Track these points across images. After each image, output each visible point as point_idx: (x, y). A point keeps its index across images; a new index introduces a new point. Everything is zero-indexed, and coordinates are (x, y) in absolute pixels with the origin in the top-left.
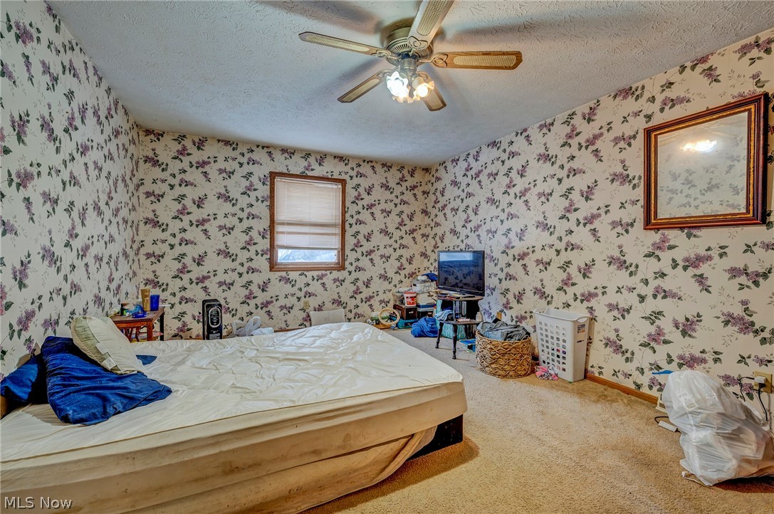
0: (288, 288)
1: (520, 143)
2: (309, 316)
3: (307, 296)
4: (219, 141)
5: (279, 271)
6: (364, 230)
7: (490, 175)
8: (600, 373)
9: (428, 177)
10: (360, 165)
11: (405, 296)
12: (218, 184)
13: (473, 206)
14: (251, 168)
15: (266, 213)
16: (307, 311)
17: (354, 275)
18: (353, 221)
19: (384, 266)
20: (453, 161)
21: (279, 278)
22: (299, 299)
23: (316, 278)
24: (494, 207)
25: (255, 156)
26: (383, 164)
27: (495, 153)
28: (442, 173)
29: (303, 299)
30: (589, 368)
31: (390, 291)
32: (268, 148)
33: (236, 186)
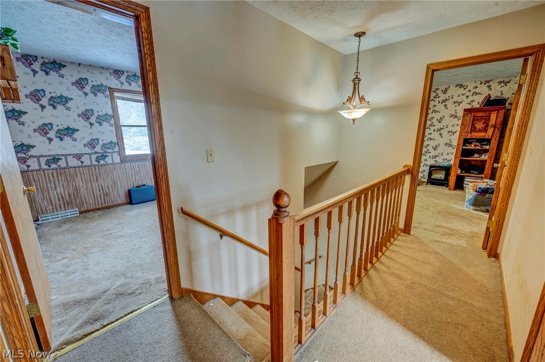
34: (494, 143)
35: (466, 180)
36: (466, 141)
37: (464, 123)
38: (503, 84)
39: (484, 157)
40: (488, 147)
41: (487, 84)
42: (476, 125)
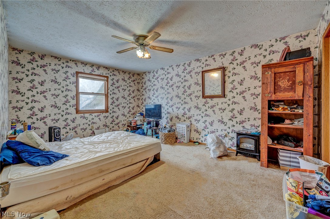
0: (84, 121)
1: (170, 70)
2: (93, 132)
3: (93, 124)
4: (52, 56)
5: (80, 114)
6: (116, 96)
7: (161, 79)
8: (193, 139)
9: (139, 77)
10: (114, 71)
11: (132, 122)
12: (51, 75)
13: (156, 89)
14: (67, 69)
15: (74, 89)
16: (93, 130)
17: (112, 114)
18: (111, 93)
19: (123, 110)
20: (148, 72)
21: (80, 117)
22: (89, 125)
23: (96, 116)
24: (163, 90)
25: (69, 64)
26: (123, 71)
27: (163, 72)
28: (144, 76)
29: (91, 125)
30: (191, 139)
31: (126, 120)
32: (76, 61)
33: (60, 77)
34: (309, 104)
35: (281, 154)
36: (271, 104)
37: (265, 82)
38: (301, 38)
39: (298, 124)
40: (301, 111)
41: (283, 41)
42: (280, 83)
